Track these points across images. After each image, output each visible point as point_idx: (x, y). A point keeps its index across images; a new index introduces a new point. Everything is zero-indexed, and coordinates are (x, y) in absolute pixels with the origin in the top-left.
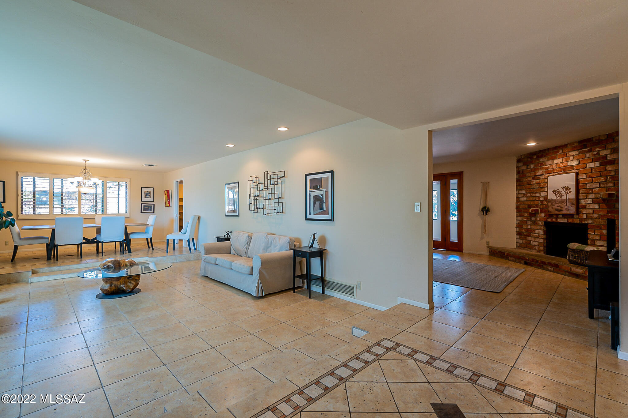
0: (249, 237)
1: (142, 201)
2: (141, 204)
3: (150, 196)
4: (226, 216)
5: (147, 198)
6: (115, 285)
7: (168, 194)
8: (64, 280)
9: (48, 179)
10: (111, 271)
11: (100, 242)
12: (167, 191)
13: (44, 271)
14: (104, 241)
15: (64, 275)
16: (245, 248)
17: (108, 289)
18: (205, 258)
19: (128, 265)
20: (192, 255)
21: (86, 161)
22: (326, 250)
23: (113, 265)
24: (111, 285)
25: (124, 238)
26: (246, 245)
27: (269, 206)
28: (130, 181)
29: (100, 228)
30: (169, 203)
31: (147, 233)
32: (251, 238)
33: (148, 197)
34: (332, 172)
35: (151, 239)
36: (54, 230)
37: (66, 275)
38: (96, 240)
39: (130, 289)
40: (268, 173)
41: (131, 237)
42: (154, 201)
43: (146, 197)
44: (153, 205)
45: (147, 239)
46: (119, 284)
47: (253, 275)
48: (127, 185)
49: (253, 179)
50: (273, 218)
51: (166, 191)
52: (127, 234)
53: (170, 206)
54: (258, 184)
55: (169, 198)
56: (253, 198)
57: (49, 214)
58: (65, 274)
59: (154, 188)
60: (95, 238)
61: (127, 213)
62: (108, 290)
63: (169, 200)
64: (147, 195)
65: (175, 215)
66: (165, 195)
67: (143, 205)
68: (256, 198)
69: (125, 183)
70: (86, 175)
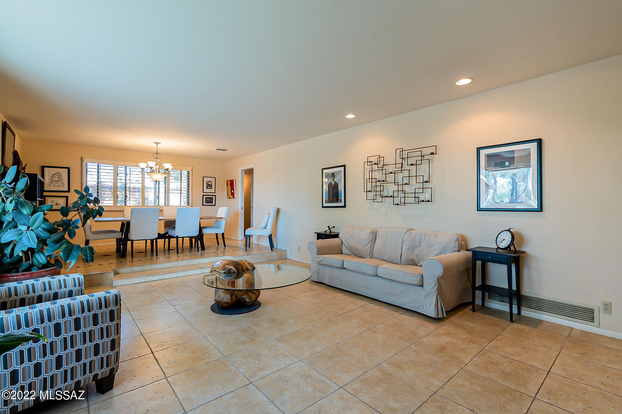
0: (373, 233)
1: (203, 192)
2: (203, 195)
3: (211, 186)
4: (323, 207)
5: (209, 189)
6: (236, 296)
7: (231, 184)
8: (153, 284)
9: (113, 166)
10: (232, 277)
11: (173, 237)
12: (230, 181)
13: (125, 272)
14: (179, 237)
15: (150, 277)
16: (369, 247)
17: (228, 301)
18: (323, 260)
19: (250, 268)
20: (274, 254)
21: (157, 143)
22: (524, 252)
23: (235, 269)
24: (232, 296)
25: (197, 233)
26: (369, 243)
27: (405, 193)
28: (192, 170)
29: (175, 221)
30: (233, 194)
31: (219, 227)
32: (376, 234)
33: (210, 187)
34: (540, 142)
35: (223, 234)
36: (129, 222)
37: (151, 277)
38: (167, 235)
39: (253, 300)
40: (402, 151)
41: (205, 231)
42: (215, 193)
43: (207, 188)
44: (214, 197)
45: (217, 234)
46: (242, 294)
47: (423, 286)
48: (189, 174)
49: (375, 160)
50: (412, 209)
51: (228, 182)
52: (201, 229)
53: (234, 197)
54: (384, 165)
55: (232, 188)
56: (374, 184)
57: (112, 205)
58: (150, 275)
59: (215, 178)
60: (167, 233)
61: (189, 205)
62: (229, 303)
63: (233, 191)
64: (209, 186)
65: (240, 208)
66: (227, 185)
67: (204, 197)
68: (378, 184)
69: (186, 171)
70: (158, 160)
